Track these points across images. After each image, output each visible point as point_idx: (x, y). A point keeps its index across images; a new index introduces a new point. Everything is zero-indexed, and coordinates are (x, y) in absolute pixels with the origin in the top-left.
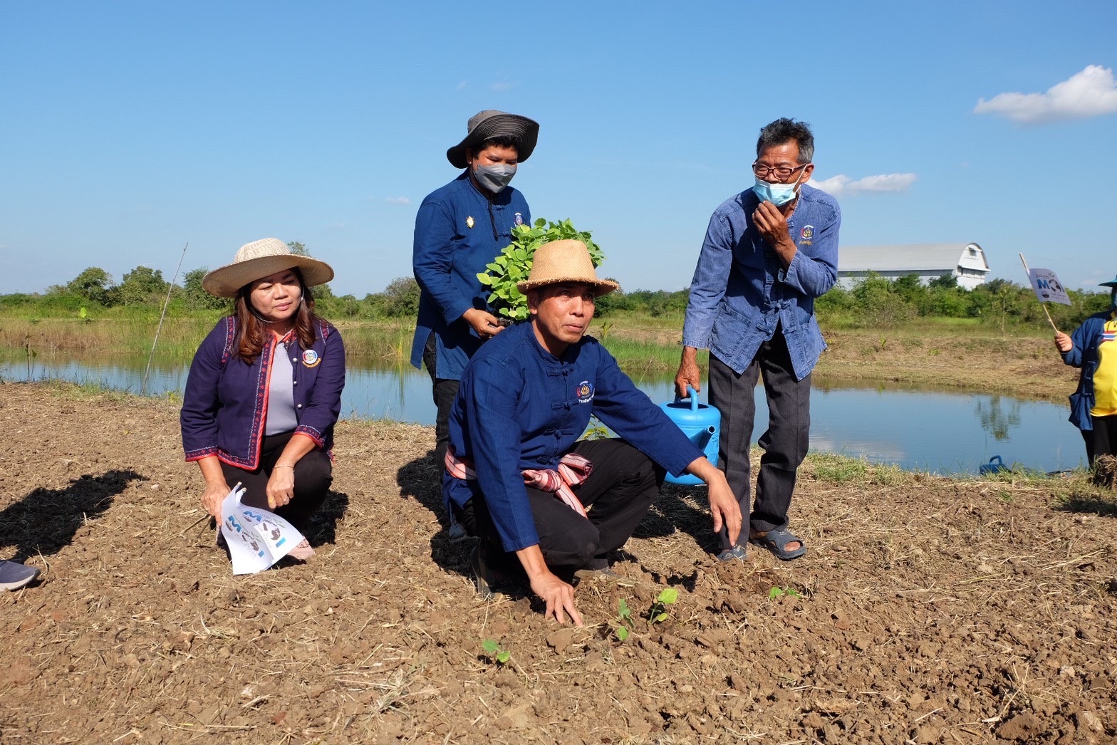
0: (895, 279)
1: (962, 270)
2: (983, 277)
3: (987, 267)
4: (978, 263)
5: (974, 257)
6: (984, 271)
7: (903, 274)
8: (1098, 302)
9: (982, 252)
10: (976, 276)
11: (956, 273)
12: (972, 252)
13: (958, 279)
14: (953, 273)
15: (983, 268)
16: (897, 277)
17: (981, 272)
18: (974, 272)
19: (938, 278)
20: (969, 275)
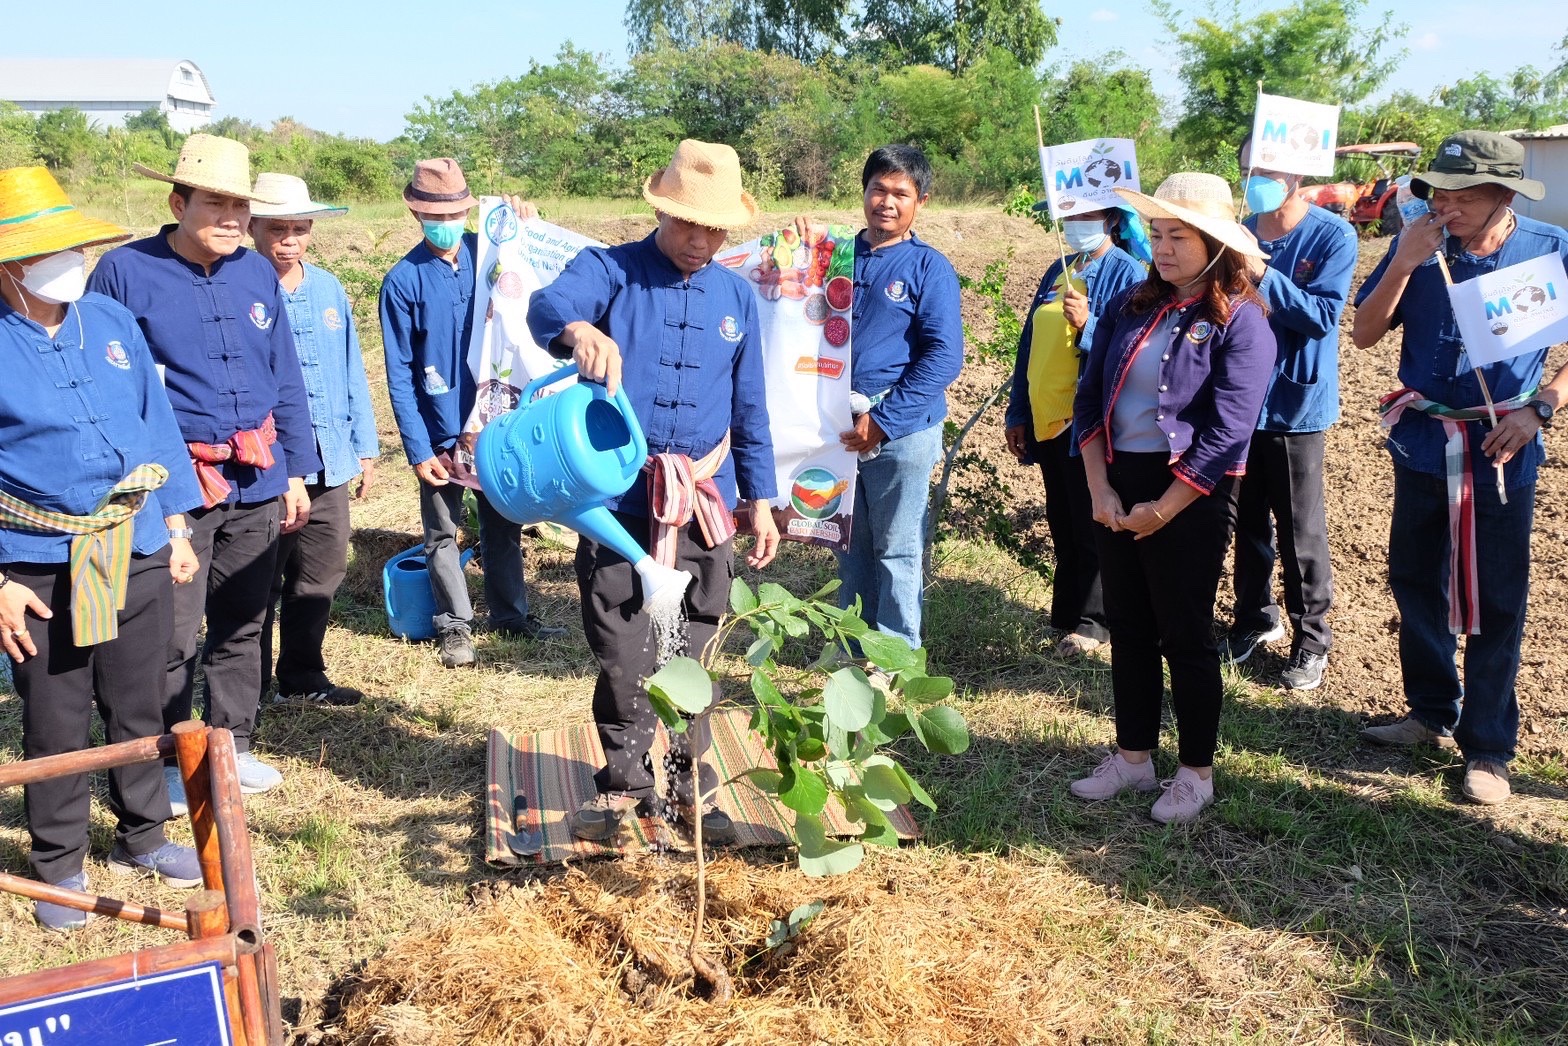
0: (38, 115)
1: (175, 102)
2: (207, 113)
3: (212, 99)
4: (194, 91)
5: (190, 82)
6: (209, 105)
7: (50, 107)
8: (326, 155)
9: (201, 75)
10: (198, 111)
11: (165, 107)
12: (187, 73)
13: (169, 116)
14: (161, 107)
15: (207, 100)
16: (42, 112)
17: (204, 106)
18: (193, 104)
19: (138, 114)
20: (187, 110)
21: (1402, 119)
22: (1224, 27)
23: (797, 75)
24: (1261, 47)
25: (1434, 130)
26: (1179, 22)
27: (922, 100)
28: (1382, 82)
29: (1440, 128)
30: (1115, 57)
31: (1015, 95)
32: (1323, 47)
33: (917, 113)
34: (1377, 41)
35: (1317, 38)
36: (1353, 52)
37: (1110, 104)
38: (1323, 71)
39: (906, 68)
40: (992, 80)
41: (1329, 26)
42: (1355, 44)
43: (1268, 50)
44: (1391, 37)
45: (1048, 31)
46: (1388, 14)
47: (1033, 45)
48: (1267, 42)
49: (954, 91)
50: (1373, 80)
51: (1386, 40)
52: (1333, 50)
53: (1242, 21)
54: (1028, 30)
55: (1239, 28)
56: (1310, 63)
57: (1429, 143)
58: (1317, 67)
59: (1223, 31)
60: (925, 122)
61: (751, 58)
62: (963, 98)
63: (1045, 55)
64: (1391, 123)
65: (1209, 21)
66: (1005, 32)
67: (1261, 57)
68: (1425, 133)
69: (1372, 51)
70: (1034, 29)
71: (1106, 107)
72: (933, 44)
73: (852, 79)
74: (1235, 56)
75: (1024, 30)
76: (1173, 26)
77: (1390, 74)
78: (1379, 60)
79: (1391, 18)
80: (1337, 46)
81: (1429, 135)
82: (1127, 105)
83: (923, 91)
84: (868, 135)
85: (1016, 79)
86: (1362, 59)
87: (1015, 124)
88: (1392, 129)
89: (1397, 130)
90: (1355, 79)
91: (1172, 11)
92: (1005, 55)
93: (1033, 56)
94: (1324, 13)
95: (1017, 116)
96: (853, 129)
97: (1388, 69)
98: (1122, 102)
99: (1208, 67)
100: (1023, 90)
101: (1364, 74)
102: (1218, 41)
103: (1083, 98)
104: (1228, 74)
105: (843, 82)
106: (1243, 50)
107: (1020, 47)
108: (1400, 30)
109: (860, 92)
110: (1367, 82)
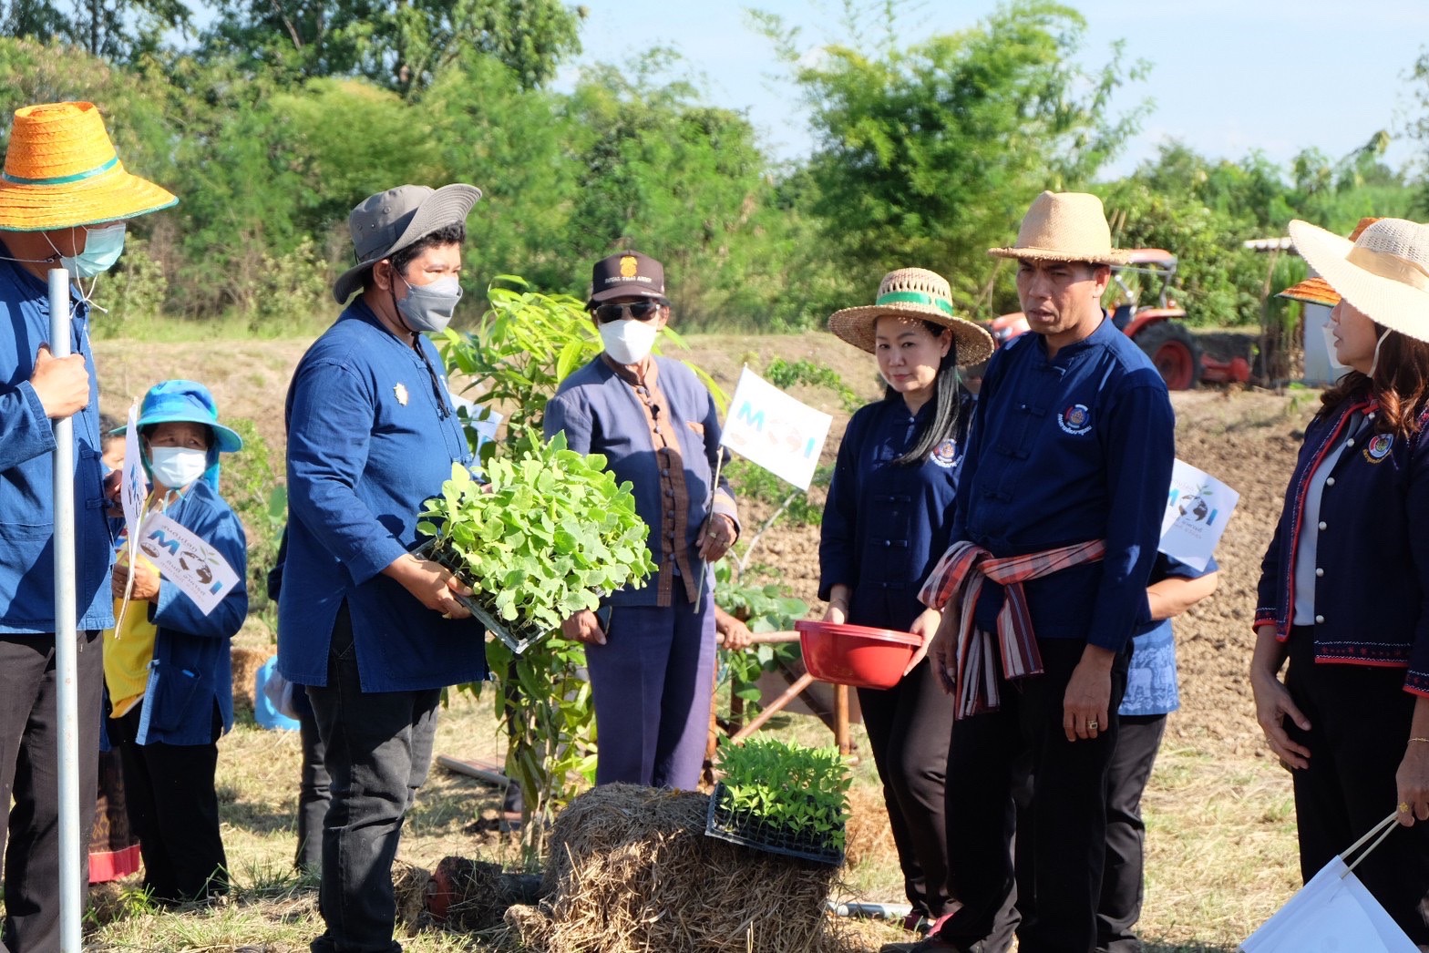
21: (1153, 207)
22: (871, 54)
23: (103, 88)
24: (932, 89)
25: (1200, 225)
26: (800, 43)
27: (346, 139)
28: (1118, 149)
29: (1209, 223)
30: (660, 58)
31: (514, 138)
32: (1026, 94)
33: (338, 163)
34: (1106, 86)
35: (1019, 76)
36: (1072, 105)
37: (689, 166)
38: (1028, 128)
39: (314, 82)
40: (473, 111)
41: (1036, 62)
42: (1076, 93)
43: (943, 93)
44: (1126, 79)
45: (564, 26)
46: (1118, 45)
47: (539, 49)
48: (943, 82)
49: (405, 128)
50: (1105, 147)
51: (1119, 84)
52: (1043, 99)
53: (902, 47)
54: (531, 23)
55: (896, 57)
56: (1009, 117)
57: (1195, 245)
58: (1019, 123)
59: (871, 61)
60: (352, 181)
61: (10, 51)
62: (422, 140)
63: (559, 69)
64: (1136, 214)
65: (848, 44)
66: (489, 26)
67: (935, 105)
68: (1187, 231)
69: (1100, 100)
70: (540, 23)
71: (682, 169)
72: (361, 43)
73: (211, 99)
74: (893, 101)
75: (523, 25)
76: (790, 50)
77: (1130, 137)
78: (1111, 116)
79: (1124, 50)
80: (1048, 93)
81: (1195, 233)
82: (718, 168)
83: (349, 125)
84: (251, 202)
85: (516, 109)
86: (1087, 114)
87: (517, 189)
88: (1139, 221)
89: (1146, 225)
90: (1078, 144)
91: (787, 27)
92: (492, 68)
93: (539, 70)
94: (1024, 41)
95: (521, 176)
96: (222, 190)
97: (1125, 129)
98: (711, 162)
99: (853, 117)
100: (528, 131)
101: (1091, 135)
102: (864, 77)
103: (645, 153)
104: (887, 128)
105: (194, 105)
106: (904, 92)
107: (515, 53)
108: (1138, 68)
109: (230, 122)
110: (1096, 150)
